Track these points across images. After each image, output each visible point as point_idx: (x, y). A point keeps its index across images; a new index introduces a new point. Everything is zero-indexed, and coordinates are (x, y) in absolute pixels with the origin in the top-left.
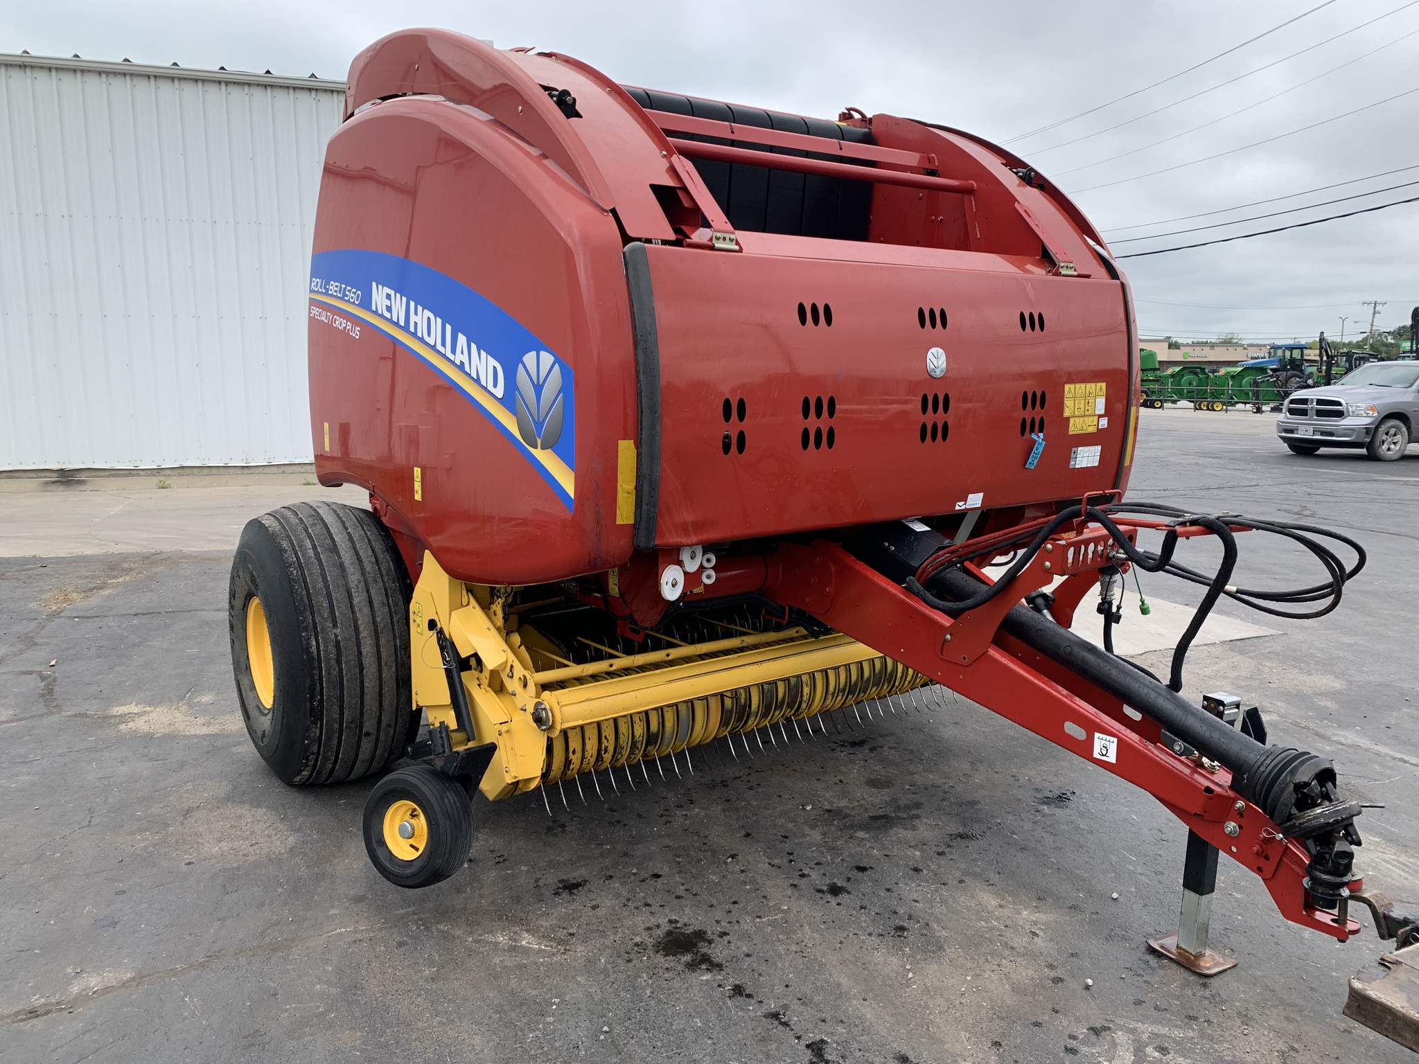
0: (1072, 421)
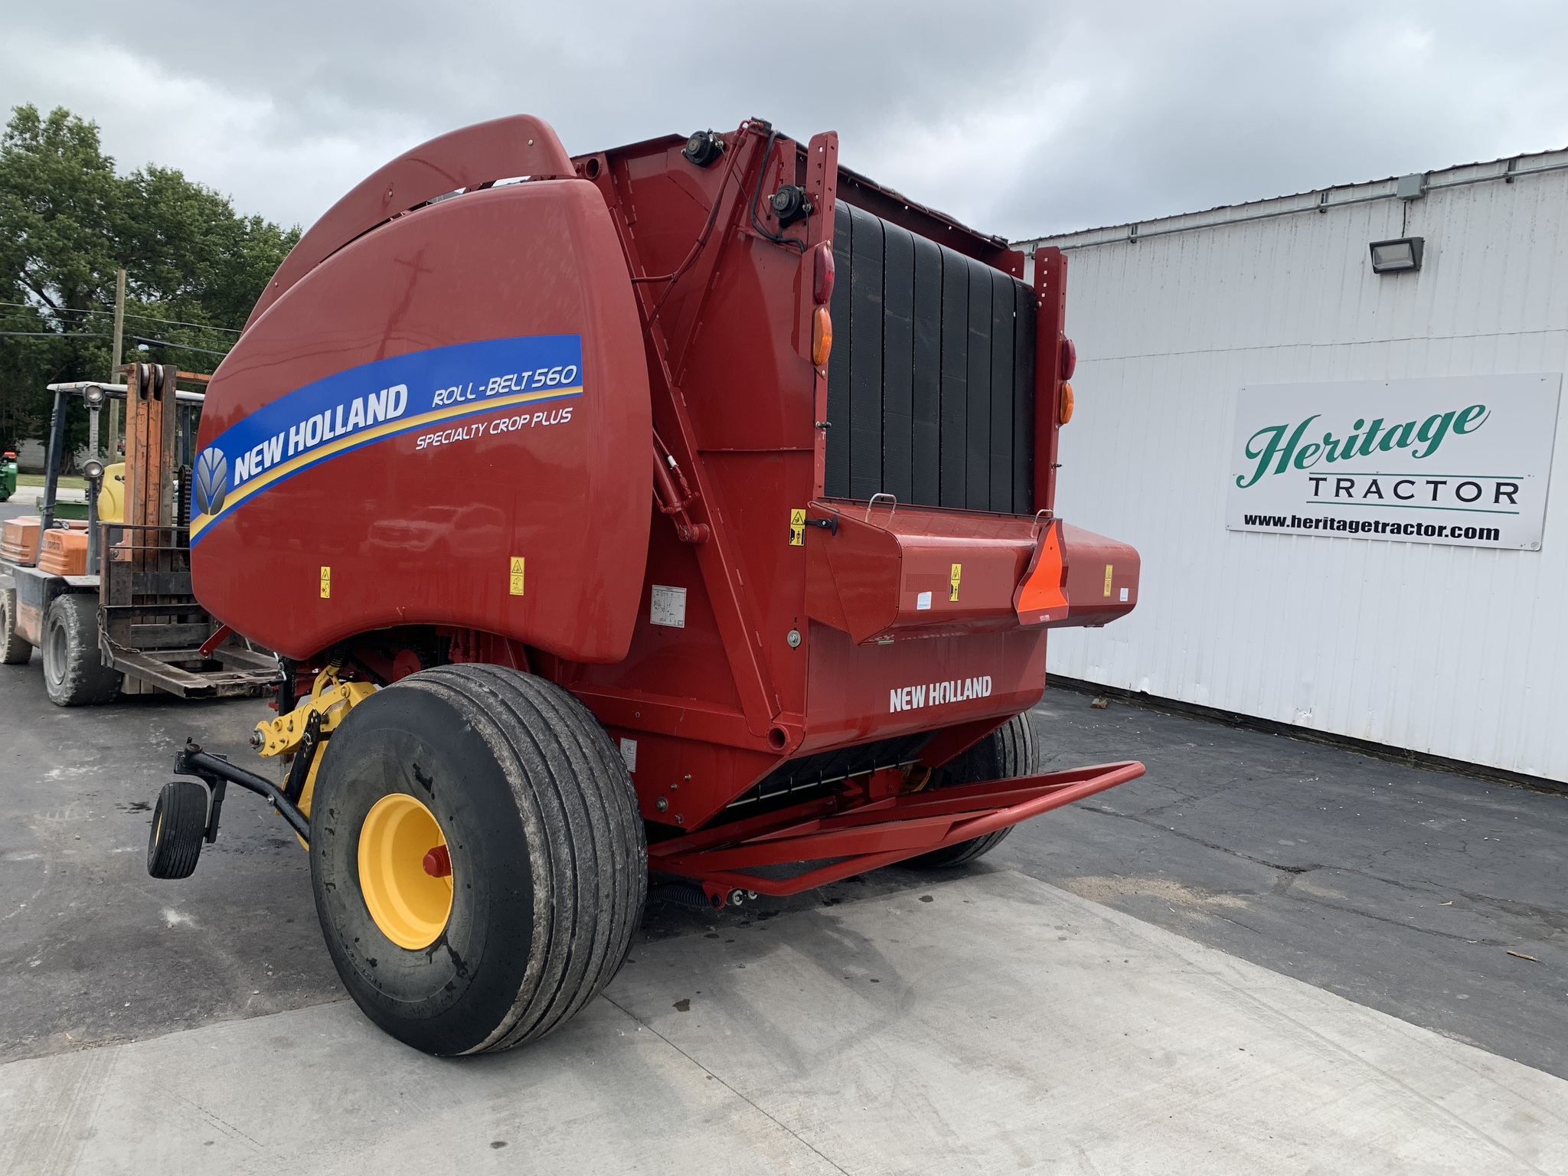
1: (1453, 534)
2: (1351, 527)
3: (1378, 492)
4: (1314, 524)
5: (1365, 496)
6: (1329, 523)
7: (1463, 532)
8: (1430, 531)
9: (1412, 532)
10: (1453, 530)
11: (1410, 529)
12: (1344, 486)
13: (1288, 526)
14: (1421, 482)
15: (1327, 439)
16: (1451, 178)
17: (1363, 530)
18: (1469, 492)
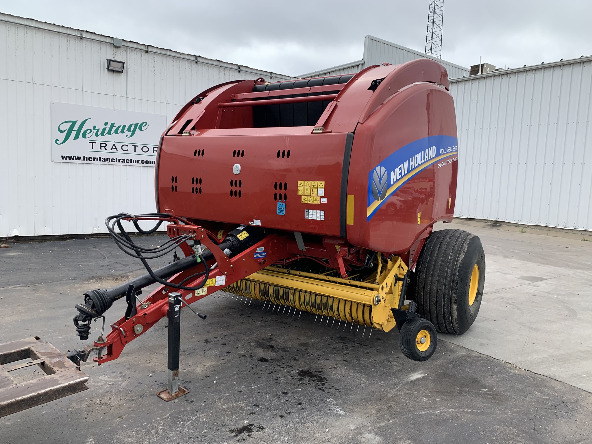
0: (303, 197)
1: (142, 163)
2: (107, 160)
3: (116, 148)
4: (93, 159)
5: (111, 150)
6: (99, 159)
7: (145, 162)
8: (135, 162)
9: (129, 162)
10: (142, 161)
11: (128, 161)
12: (103, 145)
13: (82, 160)
14: (130, 145)
15: (95, 127)
16: (129, 45)
17: (112, 161)
18: (145, 149)
